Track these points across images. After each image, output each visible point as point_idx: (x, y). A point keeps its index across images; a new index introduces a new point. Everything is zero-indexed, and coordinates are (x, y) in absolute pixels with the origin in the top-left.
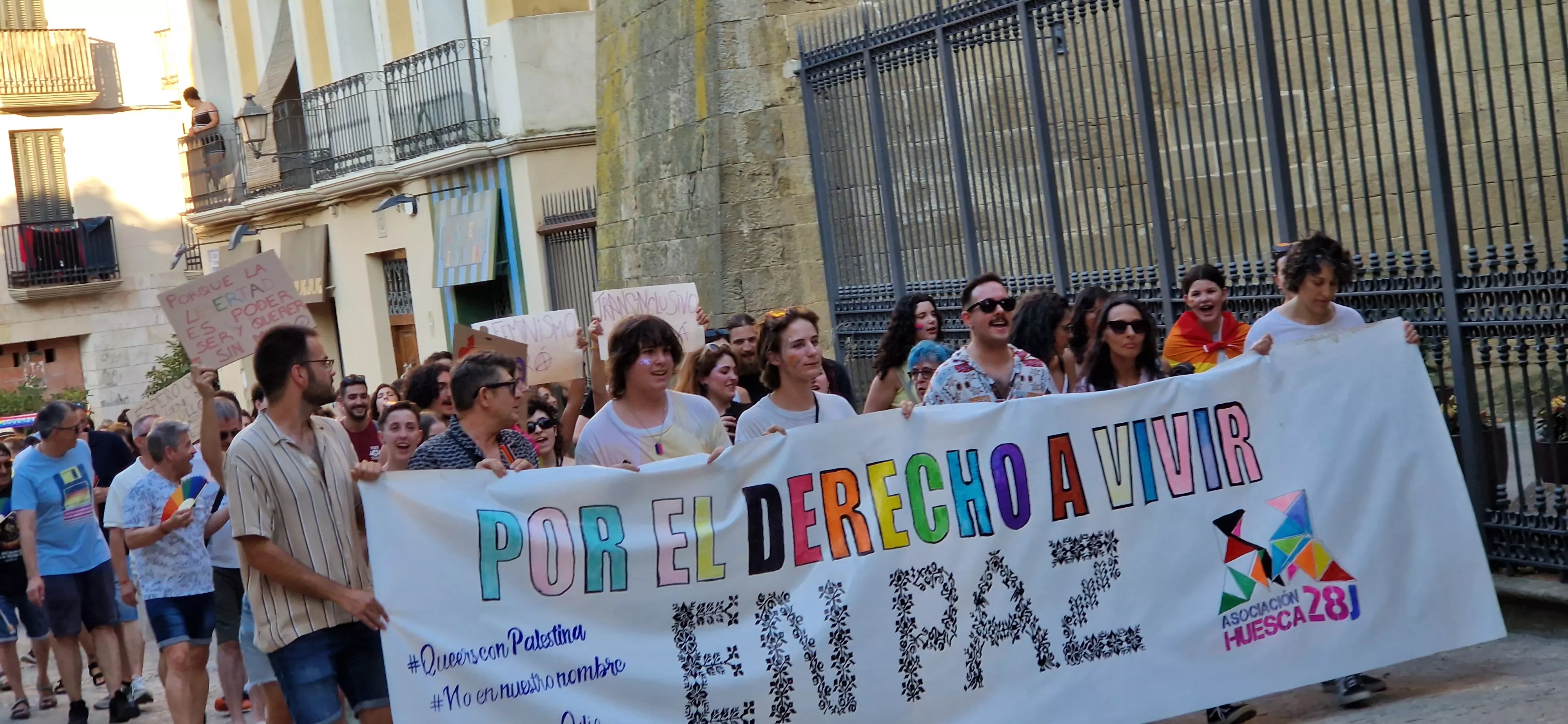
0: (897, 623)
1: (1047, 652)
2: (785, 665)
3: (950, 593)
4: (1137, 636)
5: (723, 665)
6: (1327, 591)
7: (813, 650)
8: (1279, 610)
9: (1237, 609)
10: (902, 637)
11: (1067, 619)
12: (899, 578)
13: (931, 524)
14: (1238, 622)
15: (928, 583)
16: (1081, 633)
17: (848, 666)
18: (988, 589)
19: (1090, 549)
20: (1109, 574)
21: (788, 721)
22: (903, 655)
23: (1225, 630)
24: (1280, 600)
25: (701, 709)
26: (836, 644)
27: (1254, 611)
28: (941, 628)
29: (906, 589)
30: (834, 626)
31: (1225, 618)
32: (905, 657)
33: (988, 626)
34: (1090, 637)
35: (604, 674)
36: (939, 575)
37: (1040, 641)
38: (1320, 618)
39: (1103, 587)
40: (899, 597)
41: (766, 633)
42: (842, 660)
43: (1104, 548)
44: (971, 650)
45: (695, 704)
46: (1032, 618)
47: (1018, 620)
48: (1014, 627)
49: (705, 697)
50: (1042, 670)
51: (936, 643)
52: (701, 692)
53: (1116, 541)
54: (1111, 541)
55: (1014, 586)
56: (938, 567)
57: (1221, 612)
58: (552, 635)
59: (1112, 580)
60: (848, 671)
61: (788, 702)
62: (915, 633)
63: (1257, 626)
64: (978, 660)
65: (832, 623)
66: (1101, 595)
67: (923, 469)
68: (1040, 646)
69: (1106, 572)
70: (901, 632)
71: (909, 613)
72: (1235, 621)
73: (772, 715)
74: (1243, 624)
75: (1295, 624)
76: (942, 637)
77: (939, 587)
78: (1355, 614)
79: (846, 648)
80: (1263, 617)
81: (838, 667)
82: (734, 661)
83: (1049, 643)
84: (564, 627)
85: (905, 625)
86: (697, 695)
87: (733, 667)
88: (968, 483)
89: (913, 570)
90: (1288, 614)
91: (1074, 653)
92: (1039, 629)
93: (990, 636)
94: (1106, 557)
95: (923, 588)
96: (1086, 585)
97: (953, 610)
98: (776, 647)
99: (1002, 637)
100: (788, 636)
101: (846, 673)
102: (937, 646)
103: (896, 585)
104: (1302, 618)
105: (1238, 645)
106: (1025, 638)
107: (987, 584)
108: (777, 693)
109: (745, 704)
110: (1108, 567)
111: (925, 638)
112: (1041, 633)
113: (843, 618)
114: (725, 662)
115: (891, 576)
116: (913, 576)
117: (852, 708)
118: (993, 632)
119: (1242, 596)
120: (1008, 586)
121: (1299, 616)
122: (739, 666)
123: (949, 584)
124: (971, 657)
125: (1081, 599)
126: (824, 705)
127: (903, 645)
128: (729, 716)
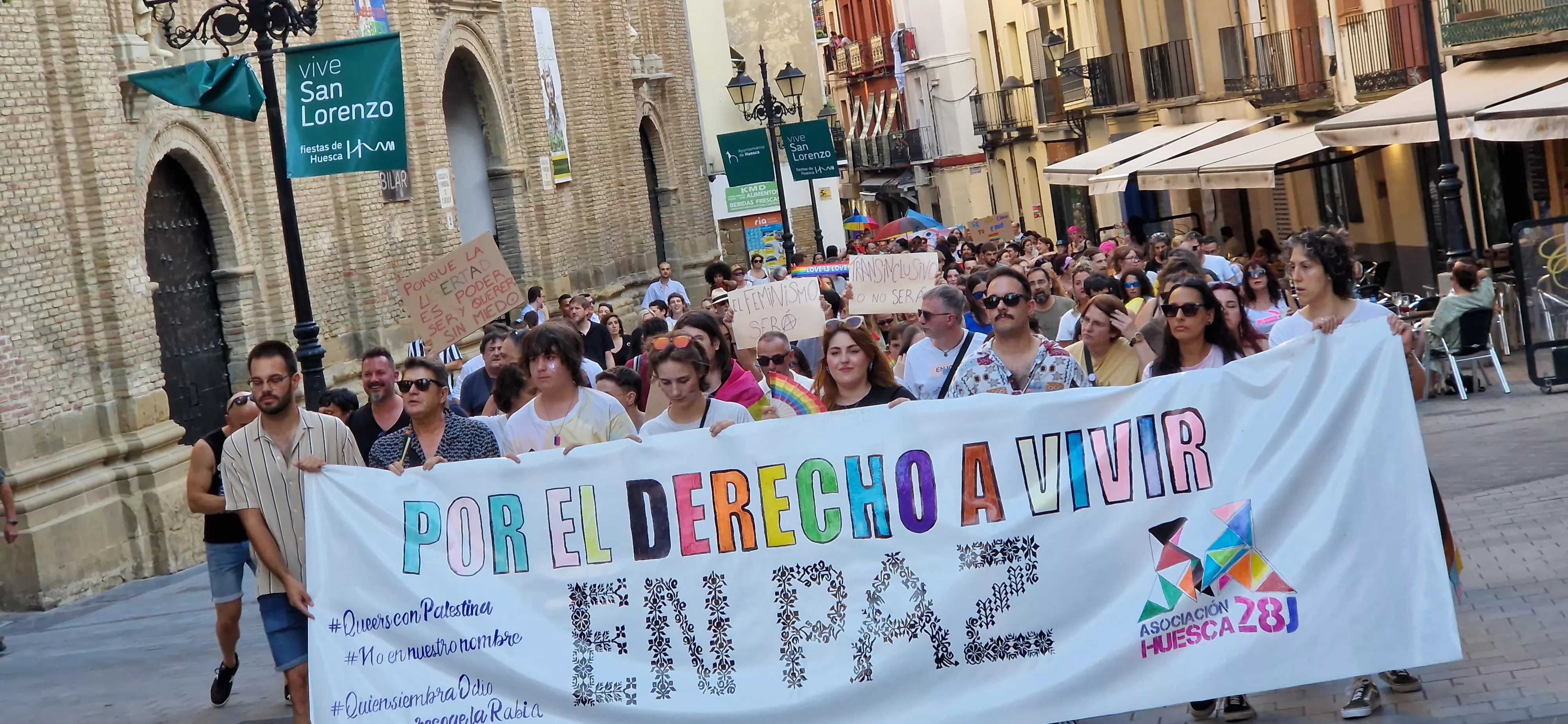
0: (779, 615)
1: (947, 651)
2: (665, 647)
3: (838, 589)
4: (1049, 640)
5: (611, 644)
6: (1263, 602)
7: (692, 634)
8: (1205, 620)
9: (1157, 618)
10: (784, 628)
11: (973, 621)
12: (783, 574)
13: (821, 525)
14: (1157, 632)
15: (814, 580)
16: (985, 635)
17: (727, 651)
18: (885, 589)
19: (1004, 554)
20: (1024, 579)
21: (668, 697)
22: (785, 644)
23: (1143, 639)
24: (1207, 610)
25: (587, 681)
26: (714, 631)
27: (1176, 621)
28: (827, 622)
29: (790, 585)
30: (713, 614)
31: (1144, 626)
32: (786, 647)
33: (881, 623)
34: (995, 639)
35: (502, 643)
36: (827, 572)
37: (940, 640)
38: (1253, 629)
39: (1017, 591)
40: (782, 591)
41: (651, 616)
42: (721, 646)
43: (1021, 553)
44: (859, 645)
45: (581, 676)
46: (933, 618)
47: (917, 620)
48: (912, 626)
49: (590, 671)
50: (938, 667)
51: (820, 635)
52: (587, 666)
53: (1036, 547)
54: (1031, 548)
55: (914, 588)
56: (826, 566)
57: (1140, 620)
58: (460, 608)
59: (1027, 585)
60: (727, 656)
61: (668, 681)
62: (798, 625)
63: (1178, 635)
64: (868, 655)
65: (712, 611)
66: (1013, 599)
67: (816, 474)
68: (939, 645)
69: (1022, 576)
70: (783, 623)
71: (792, 606)
72: (1155, 630)
73: (653, 691)
74: (1163, 634)
75: (1221, 634)
76: (827, 631)
77: (825, 583)
78: (1292, 627)
79: (725, 635)
80: (1186, 627)
81: (717, 652)
82: (621, 640)
83: (949, 644)
84: (474, 603)
85: (786, 618)
86: (583, 669)
87: (619, 645)
88: (867, 487)
89: (798, 567)
90: (1214, 623)
91: (975, 653)
92: (940, 629)
93: (883, 633)
94: (1023, 562)
95: (808, 584)
96: (997, 589)
97: (842, 605)
98: (659, 629)
99: (896, 635)
100: (671, 620)
101: (725, 657)
102: (821, 639)
103: (779, 580)
104: (1230, 628)
105: (1156, 652)
106: (924, 637)
107: (883, 583)
108: (657, 672)
109: (628, 680)
110: (1024, 572)
111: (808, 630)
112: (943, 633)
113: (722, 608)
114: (613, 641)
115: (774, 572)
116: (799, 572)
117: (731, 690)
118: (887, 629)
119: (1165, 604)
120: (908, 587)
121: (1226, 626)
122: (625, 645)
123: (837, 582)
124: (860, 651)
125: (990, 602)
126: (703, 686)
127: (784, 635)
128: (612, 690)
